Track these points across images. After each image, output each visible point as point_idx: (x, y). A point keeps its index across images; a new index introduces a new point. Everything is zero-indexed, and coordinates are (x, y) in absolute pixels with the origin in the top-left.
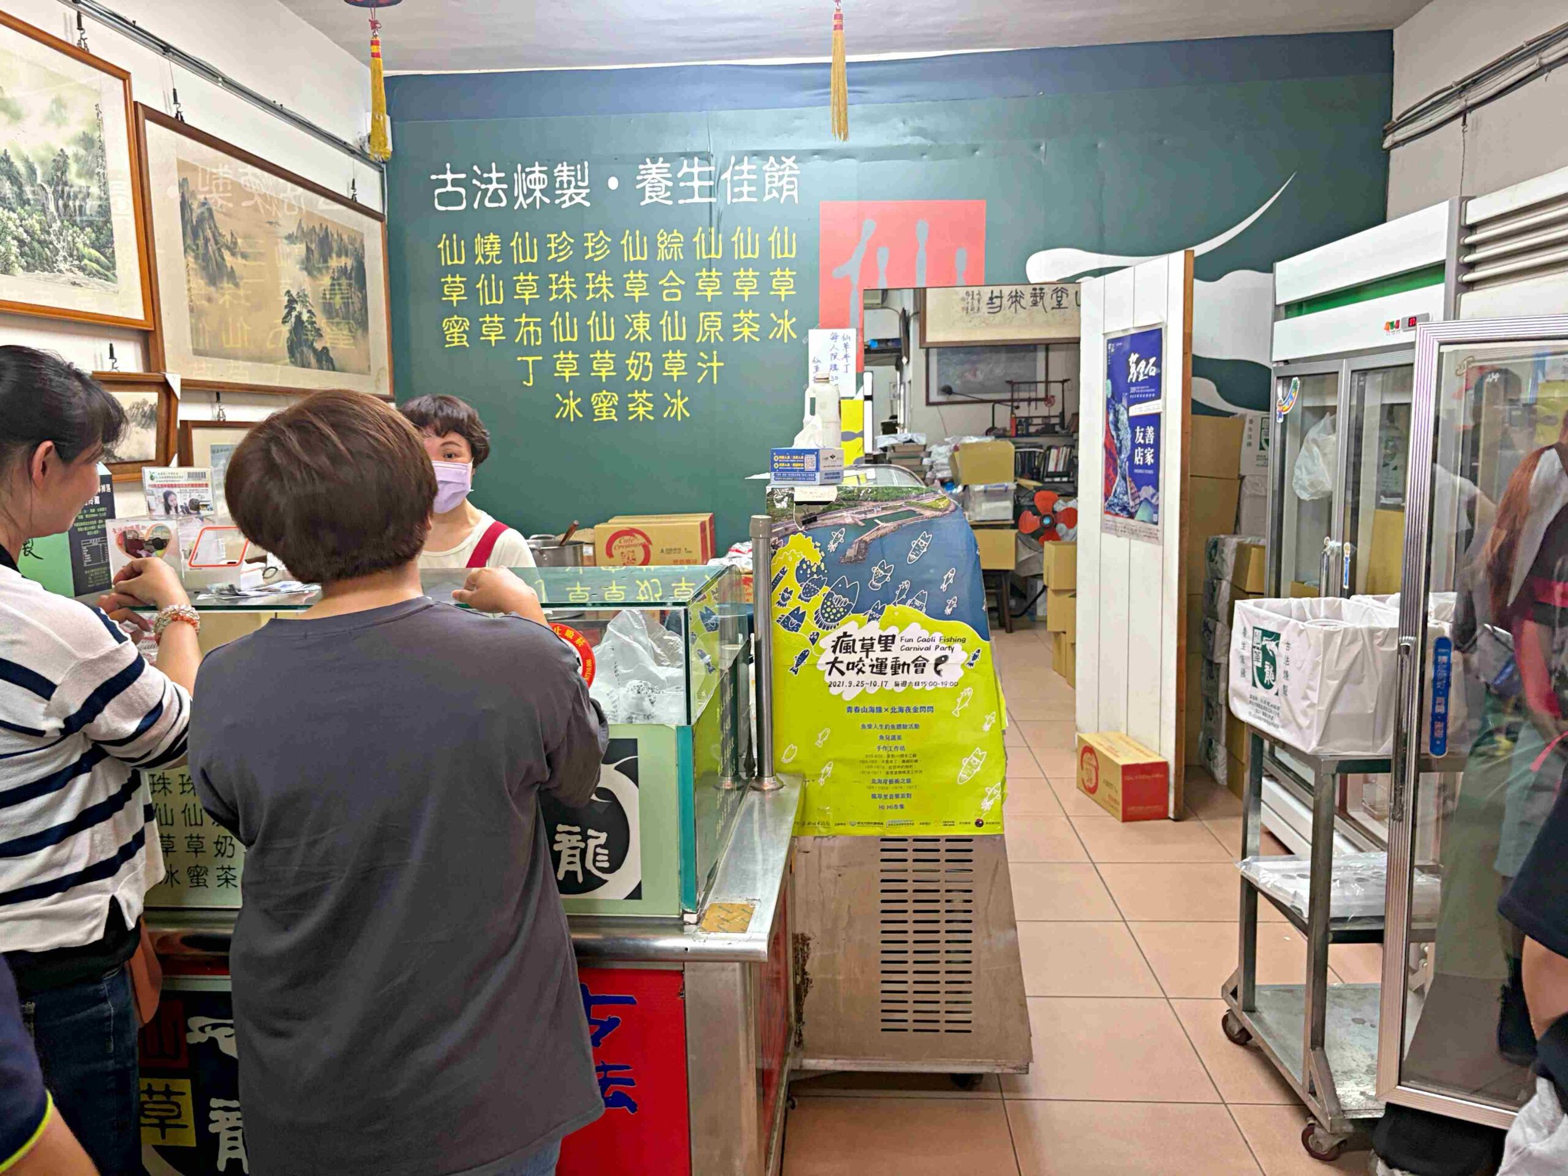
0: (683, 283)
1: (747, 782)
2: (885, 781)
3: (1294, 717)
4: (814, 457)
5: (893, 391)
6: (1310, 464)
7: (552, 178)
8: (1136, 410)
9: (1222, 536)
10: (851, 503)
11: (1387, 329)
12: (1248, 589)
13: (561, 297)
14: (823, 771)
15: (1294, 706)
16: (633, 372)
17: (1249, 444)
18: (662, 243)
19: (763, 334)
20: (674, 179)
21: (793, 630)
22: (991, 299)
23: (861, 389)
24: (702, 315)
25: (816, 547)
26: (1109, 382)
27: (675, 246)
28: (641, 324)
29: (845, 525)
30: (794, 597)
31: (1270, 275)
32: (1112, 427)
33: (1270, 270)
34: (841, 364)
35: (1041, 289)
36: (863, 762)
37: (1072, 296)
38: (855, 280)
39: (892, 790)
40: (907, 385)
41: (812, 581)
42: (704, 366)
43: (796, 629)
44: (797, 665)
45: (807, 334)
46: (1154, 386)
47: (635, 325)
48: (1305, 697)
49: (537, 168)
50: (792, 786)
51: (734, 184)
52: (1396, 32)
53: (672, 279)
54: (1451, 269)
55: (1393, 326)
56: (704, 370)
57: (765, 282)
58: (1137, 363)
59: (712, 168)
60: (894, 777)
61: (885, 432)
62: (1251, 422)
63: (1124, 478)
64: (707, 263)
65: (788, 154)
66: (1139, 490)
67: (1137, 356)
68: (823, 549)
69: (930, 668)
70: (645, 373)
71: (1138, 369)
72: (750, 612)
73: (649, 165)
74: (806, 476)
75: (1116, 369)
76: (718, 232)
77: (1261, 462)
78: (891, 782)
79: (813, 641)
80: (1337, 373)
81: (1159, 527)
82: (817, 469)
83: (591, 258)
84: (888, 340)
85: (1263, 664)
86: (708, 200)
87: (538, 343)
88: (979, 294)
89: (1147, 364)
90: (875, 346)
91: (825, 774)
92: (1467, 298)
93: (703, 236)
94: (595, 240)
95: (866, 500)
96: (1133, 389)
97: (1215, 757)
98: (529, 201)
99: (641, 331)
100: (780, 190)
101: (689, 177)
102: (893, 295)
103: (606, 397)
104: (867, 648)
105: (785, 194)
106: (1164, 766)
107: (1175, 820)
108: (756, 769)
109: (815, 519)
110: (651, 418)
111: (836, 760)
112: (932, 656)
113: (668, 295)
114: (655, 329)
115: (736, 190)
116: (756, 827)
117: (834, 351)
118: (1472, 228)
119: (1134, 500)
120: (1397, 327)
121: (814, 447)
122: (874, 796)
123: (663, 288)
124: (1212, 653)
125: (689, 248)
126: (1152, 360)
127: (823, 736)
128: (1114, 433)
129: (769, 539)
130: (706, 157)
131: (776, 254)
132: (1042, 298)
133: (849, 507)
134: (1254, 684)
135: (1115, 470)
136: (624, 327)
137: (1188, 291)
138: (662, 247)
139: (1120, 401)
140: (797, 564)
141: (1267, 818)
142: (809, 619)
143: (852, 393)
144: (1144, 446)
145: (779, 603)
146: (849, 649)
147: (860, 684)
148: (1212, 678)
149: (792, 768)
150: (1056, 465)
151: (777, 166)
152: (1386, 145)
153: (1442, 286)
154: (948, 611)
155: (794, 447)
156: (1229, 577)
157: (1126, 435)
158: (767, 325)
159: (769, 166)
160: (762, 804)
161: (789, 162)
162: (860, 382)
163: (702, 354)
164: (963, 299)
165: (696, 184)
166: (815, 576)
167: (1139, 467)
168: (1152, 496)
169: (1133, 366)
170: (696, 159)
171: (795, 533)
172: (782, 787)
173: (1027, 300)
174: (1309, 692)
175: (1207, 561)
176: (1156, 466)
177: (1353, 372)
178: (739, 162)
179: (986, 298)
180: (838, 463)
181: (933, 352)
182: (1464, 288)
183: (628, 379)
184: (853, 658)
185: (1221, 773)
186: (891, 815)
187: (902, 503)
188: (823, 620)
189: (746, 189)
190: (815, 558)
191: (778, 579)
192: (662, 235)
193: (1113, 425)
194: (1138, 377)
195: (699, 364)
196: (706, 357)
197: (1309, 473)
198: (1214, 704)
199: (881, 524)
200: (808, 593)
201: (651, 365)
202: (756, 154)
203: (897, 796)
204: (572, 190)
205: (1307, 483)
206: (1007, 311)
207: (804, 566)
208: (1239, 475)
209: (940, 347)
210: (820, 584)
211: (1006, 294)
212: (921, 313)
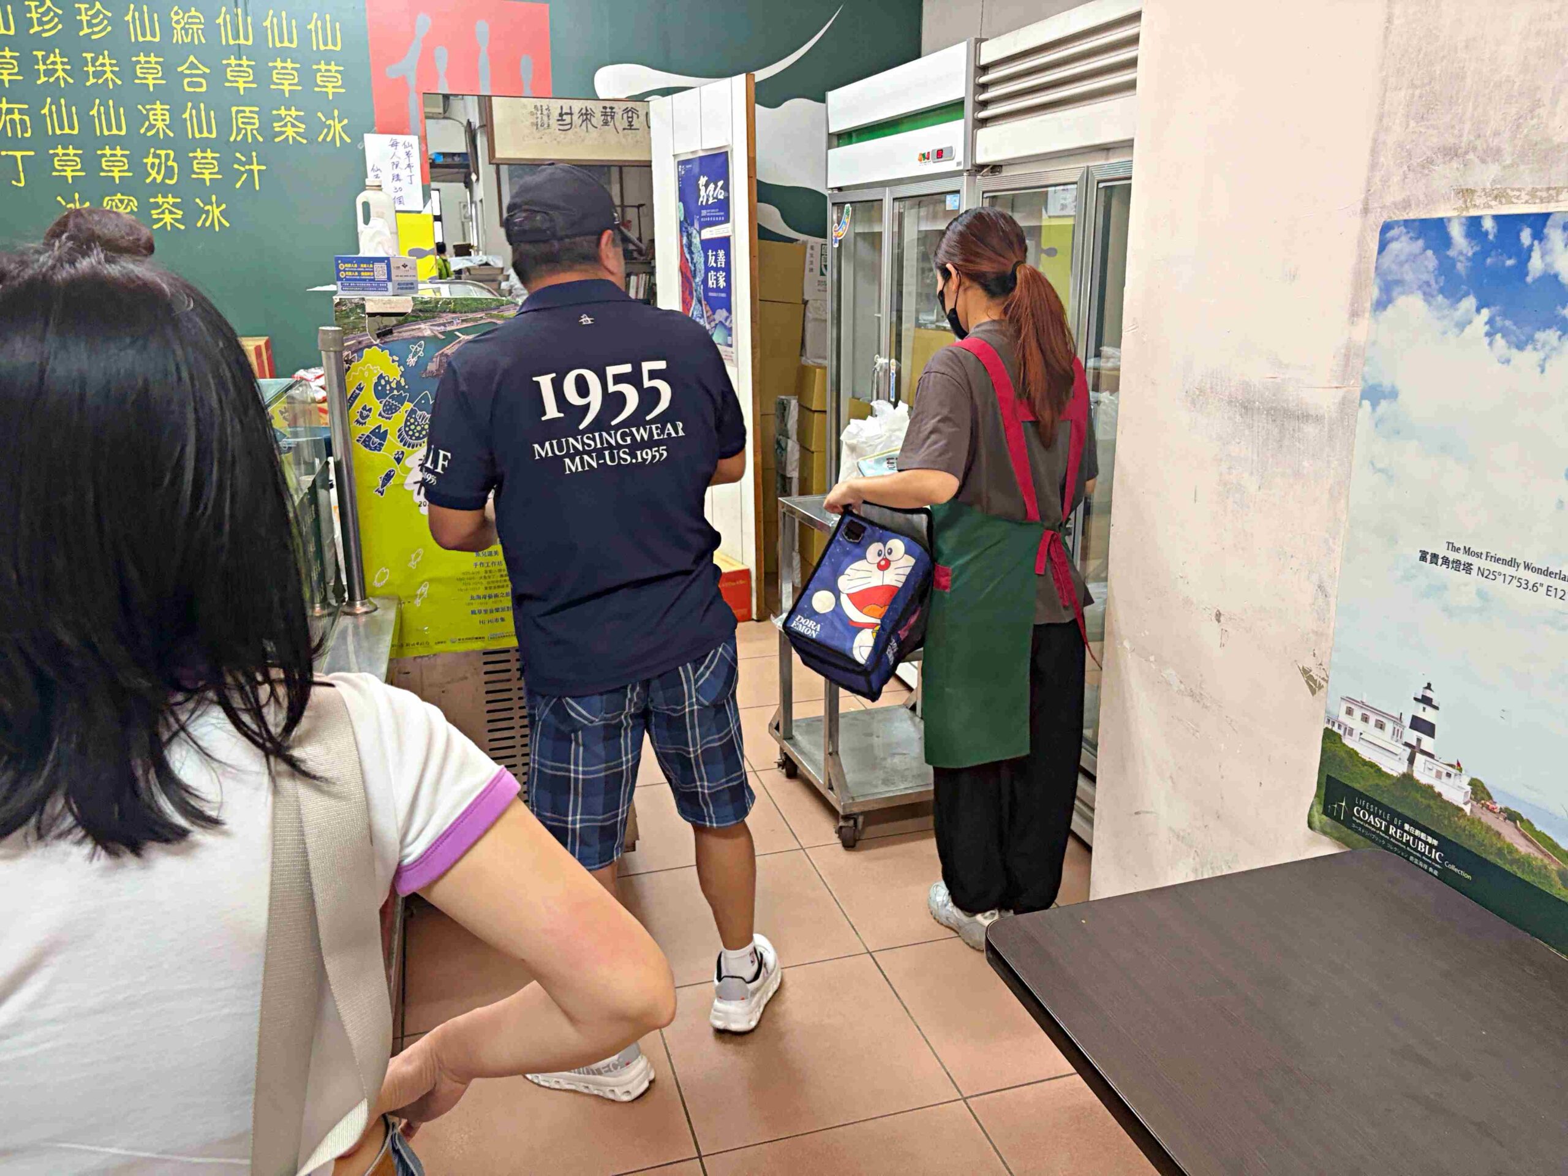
0: (207, 71)
1: (338, 608)
2: (485, 597)
4: (384, 265)
5: (463, 212)
8: (708, 233)
10: (428, 315)
11: (920, 160)
12: (813, 409)
13: (52, 80)
14: (419, 592)
16: (154, 173)
17: (811, 270)
18: (178, 22)
19: (310, 135)
21: (375, 449)
22: (561, 115)
23: (429, 203)
24: (234, 109)
25: (393, 361)
26: (681, 204)
27: (195, 27)
28: (159, 116)
29: (423, 338)
30: (374, 414)
31: (824, 105)
32: (686, 250)
33: (823, 100)
34: (404, 173)
35: (612, 108)
36: (460, 579)
37: (642, 118)
38: (412, 81)
39: (491, 604)
40: (479, 204)
41: (392, 398)
42: (242, 169)
43: (379, 448)
44: (383, 485)
45: (362, 138)
46: (723, 207)
47: (152, 118)
50: (386, 609)
53: (192, 66)
54: (969, 106)
55: (925, 157)
56: (243, 173)
57: (307, 76)
58: (707, 186)
60: (493, 592)
61: (458, 254)
62: (812, 248)
63: (700, 302)
64: (236, 48)
66: (714, 313)
67: (706, 178)
68: (402, 363)
70: (169, 172)
71: (708, 193)
72: (326, 435)
74: (378, 286)
75: (687, 192)
76: (246, 14)
77: (821, 288)
78: (490, 597)
79: (398, 460)
80: (882, 200)
81: (733, 349)
82: (389, 279)
83: (88, 35)
84: (454, 155)
87: (28, 135)
88: (548, 109)
89: (716, 186)
90: (440, 160)
91: (421, 595)
92: (982, 133)
93: (228, 17)
94: (90, 13)
95: (445, 312)
96: (704, 213)
99: (160, 125)
102: (456, 104)
103: (121, 201)
106: (746, 573)
107: (758, 621)
108: (346, 595)
109: (390, 332)
110: (182, 227)
111: (431, 581)
113: (190, 84)
114: (176, 122)
116: (351, 648)
117: (395, 160)
118: (985, 69)
119: (709, 323)
120: (928, 159)
121: (383, 255)
122: (473, 612)
123: (183, 75)
124: (784, 468)
125: (211, 29)
126: (720, 183)
127: (417, 557)
128: (688, 256)
129: (341, 352)
131: (318, 45)
132: (613, 117)
133: (425, 320)
135: (691, 293)
136: (137, 119)
137: (750, 115)
138: (178, 27)
139: (692, 225)
140: (375, 380)
142: (392, 439)
143: (420, 207)
144: (717, 270)
145: (358, 421)
148: (786, 492)
149: (385, 591)
150: (637, 293)
153: (961, 122)
155: (360, 255)
156: (797, 398)
157: (699, 258)
158: (314, 125)
160: (356, 627)
162: (426, 197)
163: (238, 155)
164: (532, 114)
166: (395, 392)
167: (712, 290)
168: (726, 319)
169: (703, 189)
171: (370, 346)
172: (376, 609)
173: (597, 120)
176: (728, 289)
177: (895, 199)
179: (555, 114)
180: (411, 273)
181: (504, 169)
182: (977, 124)
183: (148, 181)
186: (492, 629)
187: (482, 315)
188: (408, 438)
190: (394, 373)
191: (354, 397)
192: (177, 13)
193: (687, 248)
194: (708, 200)
195: (236, 166)
196: (244, 159)
199: (462, 337)
200: (389, 410)
201: (175, 165)
203: (497, 610)
206: (578, 129)
207: (383, 382)
208: (803, 299)
209: (512, 163)
210: (401, 400)
211: (576, 110)
212: (488, 125)
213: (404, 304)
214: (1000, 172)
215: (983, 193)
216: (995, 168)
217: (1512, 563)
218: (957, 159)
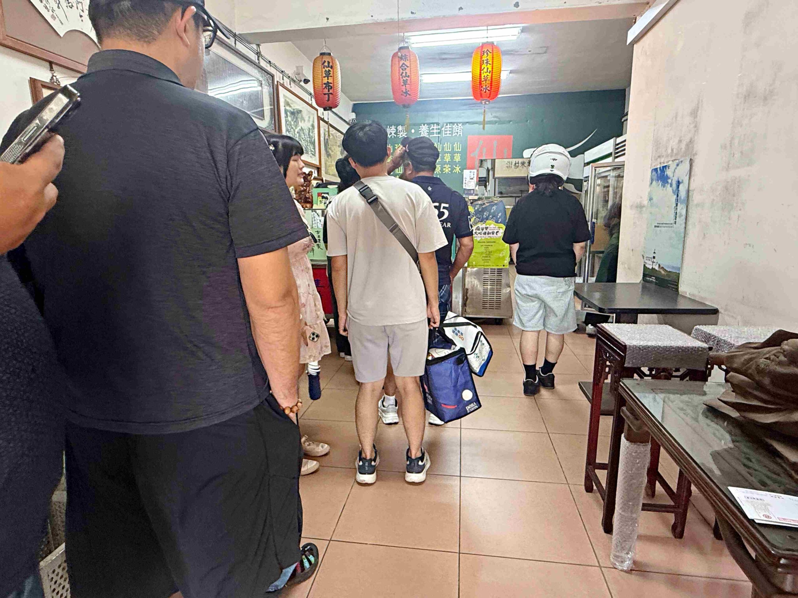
4: (473, 191)
7: (397, 130)
19: (451, 171)
20: (429, 130)
22: (515, 164)
31: (584, 156)
33: (585, 154)
34: (472, 180)
36: (481, 253)
38: (477, 156)
39: (486, 258)
40: (488, 192)
45: (463, 171)
49: (393, 127)
51: (445, 131)
52: (627, 89)
57: (452, 157)
59: (440, 127)
60: (487, 256)
65: (460, 123)
68: (474, 209)
69: (495, 234)
73: (423, 126)
74: (472, 195)
76: (440, 144)
84: (482, 178)
86: (438, 135)
88: (512, 162)
92: (616, 160)
98: (391, 136)
100: (457, 133)
101: (433, 129)
102: (484, 163)
104: (482, 230)
105: (459, 134)
109: (473, 203)
112: (495, 231)
115: (446, 133)
118: (617, 145)
130: (438, 124)
131: (456, 150)
133: (480, 200)
146: (479, 230)
147: (481, 237)
151: (457, 126)
152: (623, 121)
153: (611, 158)
154: (499, 222)
158: (453, 169)
159: (455, 126)
161: (460, 125)
164: (507, 164)
165: (435, 131)
170: (435, 125)
178: (447, 125)
179: (514, 164)
181: (497, 180)
182: (615, 158)
184: (479, 232)
186: (486, 264)
188: (474, 224)
189: (448, 132)
199: (486, 204)
202: (451, 123)
203: (487, 260)
204: (402, 133)
206: (520, 168)
209: (499, 178)
210: (473, 216)
211: (520, 162)
212: (493, 168)
213: (476, 198)
217: (663, 224)
218: (611, 167)
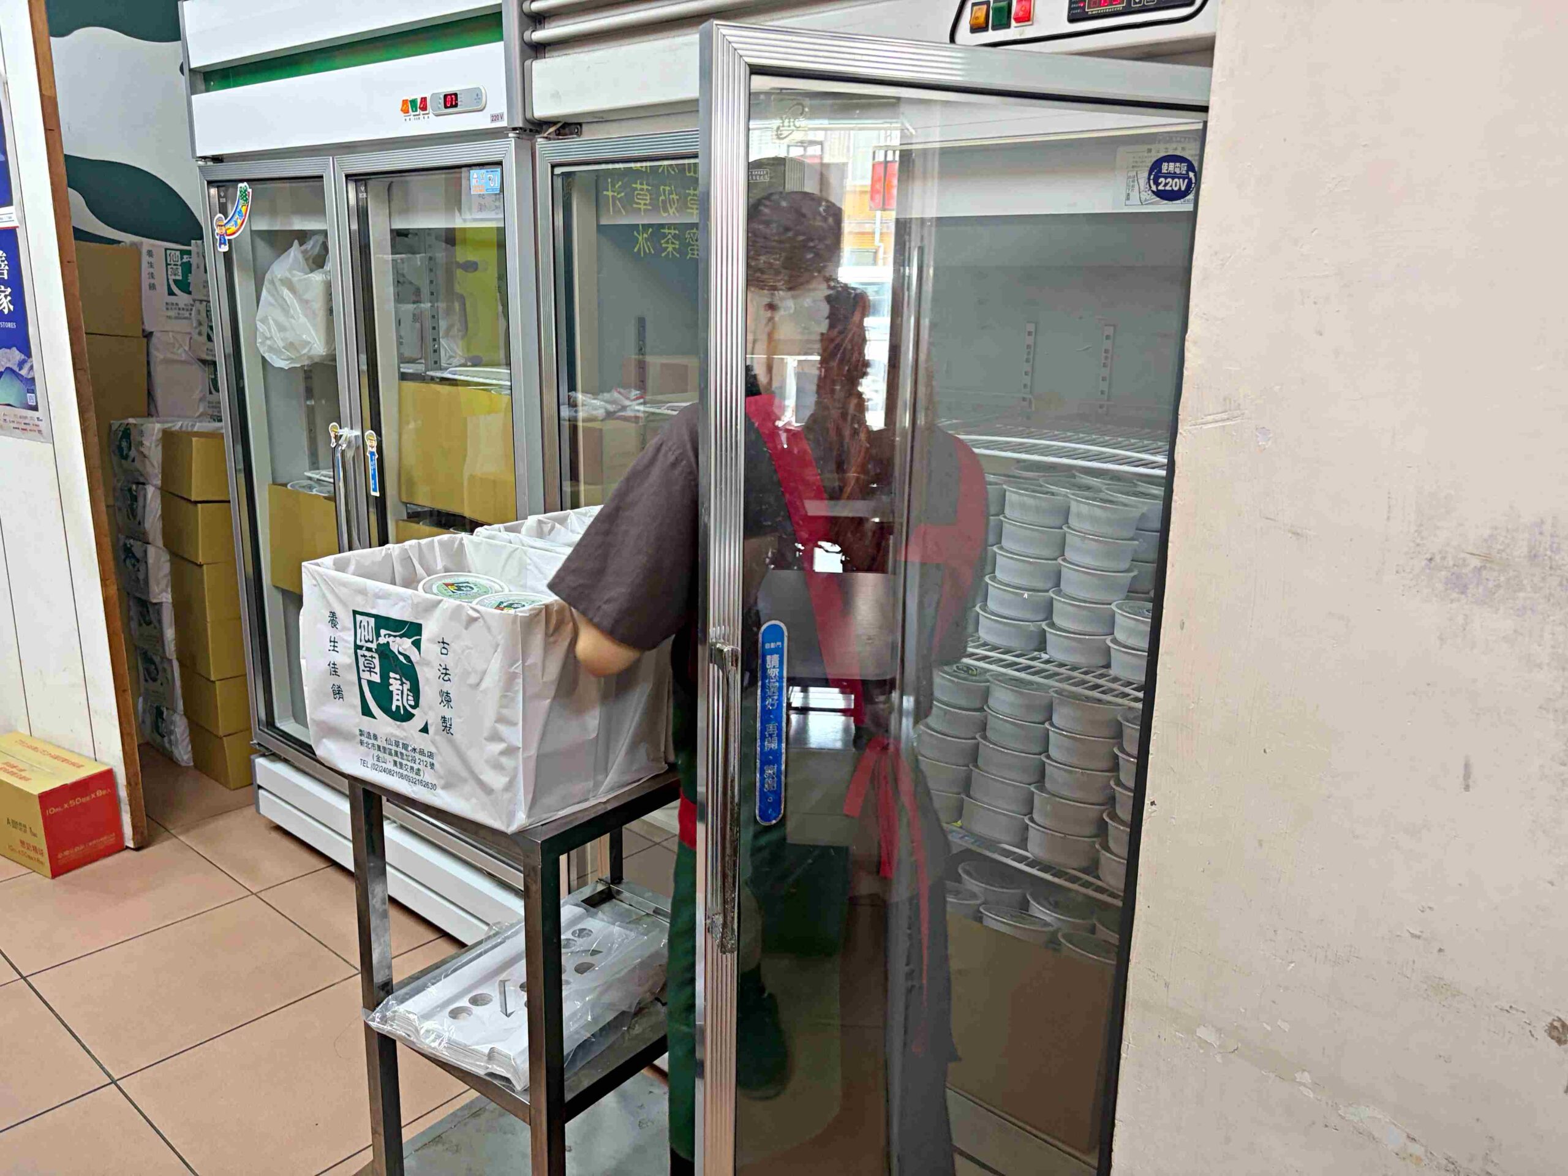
3: (472, 773)
6: (282, 319)
9: (131, 421)
11: (406, 111)
12: (193, 498)
15: (472, 755)
48: (495, 737)
54: (511, 21)
55: (416, 106)
62: (150, 253)
77: (173, 314)
80: (320, 177)
81: (41, 413)
85: (385, 677)
92: (539, 67)
97: (171, 732)
106: (107, 777)
107: (137, 849)
120: (424, 108)
124: (148, 591)
134: (366, 712)
137: (41, 50)
141: (270, 808)
148: (149, 623)
153: (498, 47)
156: (158, 482)
168: (21, 364)
174: (503, 729)
175: (115, 459)
176: (19, 315)
177: (349, 176)
182: (529, 51)
185: (183, 753)
197: (281, 328)
198: (157, 659)
205: (281, 344)
208: (144, 331)
214: (579, 134)
215: (553, 167)
216: (567, 127)
218: (490, 110)
